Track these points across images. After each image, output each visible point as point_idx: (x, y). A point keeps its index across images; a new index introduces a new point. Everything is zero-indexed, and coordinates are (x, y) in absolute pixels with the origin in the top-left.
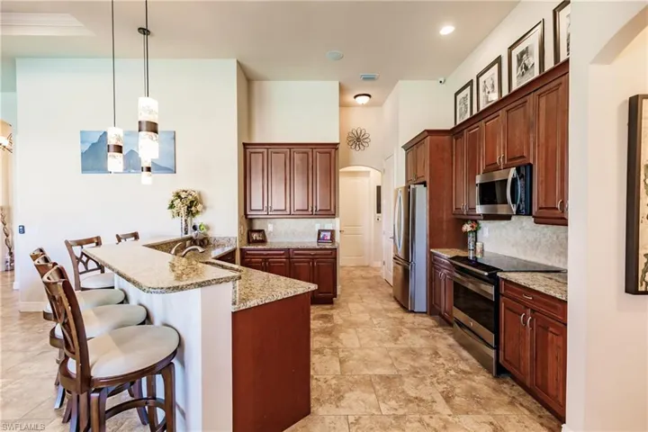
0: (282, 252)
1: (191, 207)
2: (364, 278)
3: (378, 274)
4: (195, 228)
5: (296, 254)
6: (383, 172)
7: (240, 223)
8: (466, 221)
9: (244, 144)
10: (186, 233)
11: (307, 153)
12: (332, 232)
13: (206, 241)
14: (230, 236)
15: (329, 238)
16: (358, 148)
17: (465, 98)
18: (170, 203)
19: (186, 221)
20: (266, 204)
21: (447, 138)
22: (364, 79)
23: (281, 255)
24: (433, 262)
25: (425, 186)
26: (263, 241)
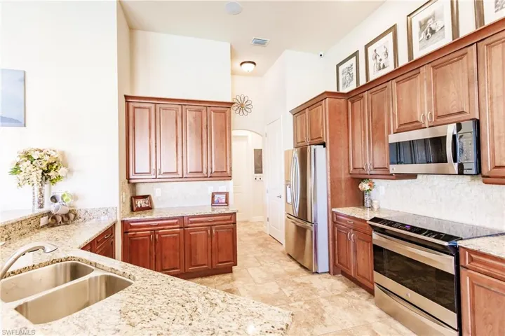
0: (176, 221)
1: (49, 171)
2: (250, 235)
3: (261, 229)
4: (54, 199)
5: (192, 222)
6: (264, 136)
7: (122, 190)
8: (362, 180)
9: (126, 97)
10: (41, 207)
11: (200, 111)
12: (227, 194)
13: (72, 216)
14: (108, 207)
15: (224, 200)
16: (241, 113)
17: (350, 68)
18: (14, 166)
19: (40, 190)
20: (153, 167)
21: (343, 101)
22: (255, 43)
23: (173, 224)
24: (335, 221)
25: (325, 146)
26: (150, 208)
